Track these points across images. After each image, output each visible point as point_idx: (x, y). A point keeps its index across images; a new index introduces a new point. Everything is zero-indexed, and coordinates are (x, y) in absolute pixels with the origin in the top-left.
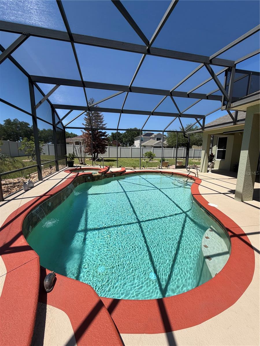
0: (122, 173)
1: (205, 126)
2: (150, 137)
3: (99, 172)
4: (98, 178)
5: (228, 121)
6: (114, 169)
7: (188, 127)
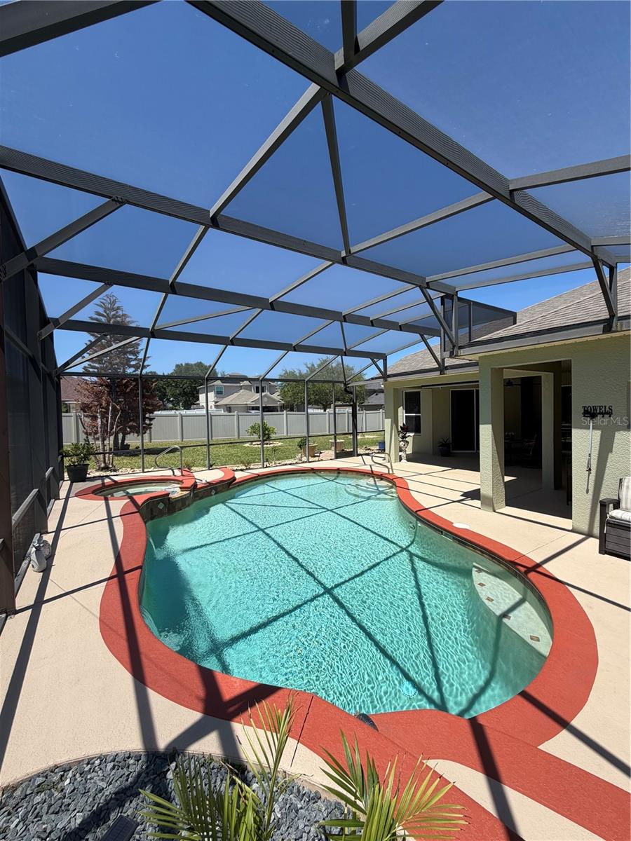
0: (231, 483)
1: (388, 373)
2: (238, 385)
3: (180, 488)
4: (182, 502)
5: (427, 367)
6: (205, 476)
7: (322, 364)
